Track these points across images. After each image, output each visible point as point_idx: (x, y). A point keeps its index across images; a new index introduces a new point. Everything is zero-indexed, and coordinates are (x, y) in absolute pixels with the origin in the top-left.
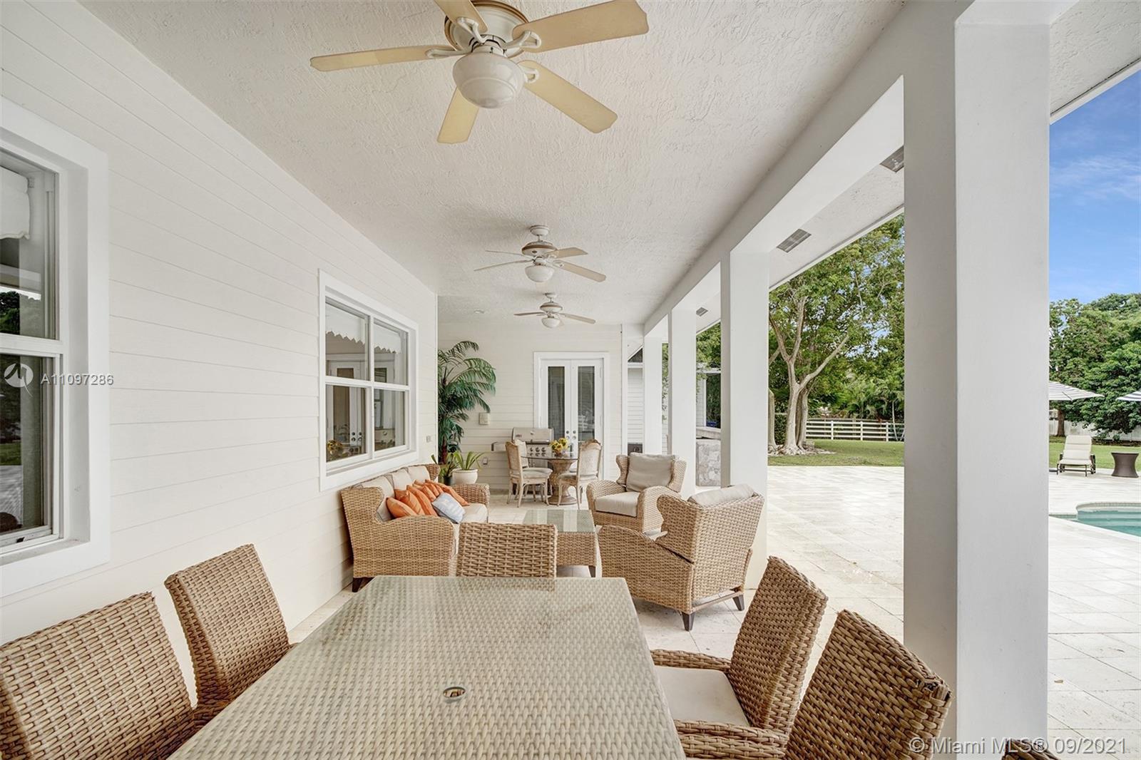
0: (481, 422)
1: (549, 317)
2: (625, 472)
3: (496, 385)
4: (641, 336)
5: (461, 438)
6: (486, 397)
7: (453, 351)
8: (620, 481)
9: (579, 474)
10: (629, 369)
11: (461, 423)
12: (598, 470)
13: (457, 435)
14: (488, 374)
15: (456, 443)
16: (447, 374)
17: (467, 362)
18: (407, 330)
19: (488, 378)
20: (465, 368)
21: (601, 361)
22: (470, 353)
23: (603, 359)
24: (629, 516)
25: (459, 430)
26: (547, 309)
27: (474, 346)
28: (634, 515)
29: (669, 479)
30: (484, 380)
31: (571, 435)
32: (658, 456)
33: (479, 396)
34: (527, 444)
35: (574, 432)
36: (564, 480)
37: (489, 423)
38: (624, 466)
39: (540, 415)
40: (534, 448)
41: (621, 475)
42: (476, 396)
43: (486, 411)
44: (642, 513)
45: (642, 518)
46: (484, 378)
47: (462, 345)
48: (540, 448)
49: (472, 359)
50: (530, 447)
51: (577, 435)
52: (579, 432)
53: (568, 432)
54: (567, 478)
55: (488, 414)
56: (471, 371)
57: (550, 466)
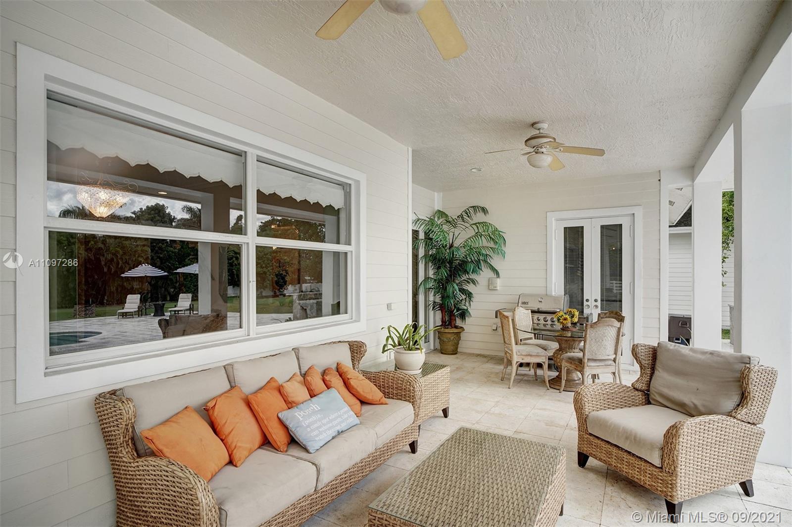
0: (491, 287)
1: (536, 153)
2: (648, 371)
3: (506, 249)
4: (690, 183)
5: (471, 302)
6: (495, 262)
7: (461, 216)
8: (639, 386)
9: (586, 358)
10: (670, 234)
11: (470, 288)
12: (616, 353)
13: (467, 298)
14: (496, 237)
15: (466, 308)
16: (454, 240)
17: (474, 226)
18: (349, 182)
19: (495, 243)
20: (471, 232)
21: (632, 217)
22: (479, 217)
23: (633, 214)
24: (646, 461)
25: (469, 295)
26: (534, 142)
27: (484, 210)
28: (657, 462)
29: (736, 399)
30: (492, 245)
31: (592, 303)
32: (712, 353)
33: (488, 261)
34: (533, 312)
35: (596, 301)
36: (567, 361)
37: (498, 288)
38: (647, 362)
39: (554, 281)
40: (542, 317)
41: (641, 376)
42: (485, 261)
43: (496, 276)
44: (674, 463)
45: (673, 473)
46: (492, 242)
47: (471, 210)
48: (549, 317)
49: (478, 223)
50: (536, 316)
51: (599, 303)
52: (602, 300)
53: (587, 300)
54: (571, 360)
55: (498, 279)
56: (478, 235)
57: (559, 339)
